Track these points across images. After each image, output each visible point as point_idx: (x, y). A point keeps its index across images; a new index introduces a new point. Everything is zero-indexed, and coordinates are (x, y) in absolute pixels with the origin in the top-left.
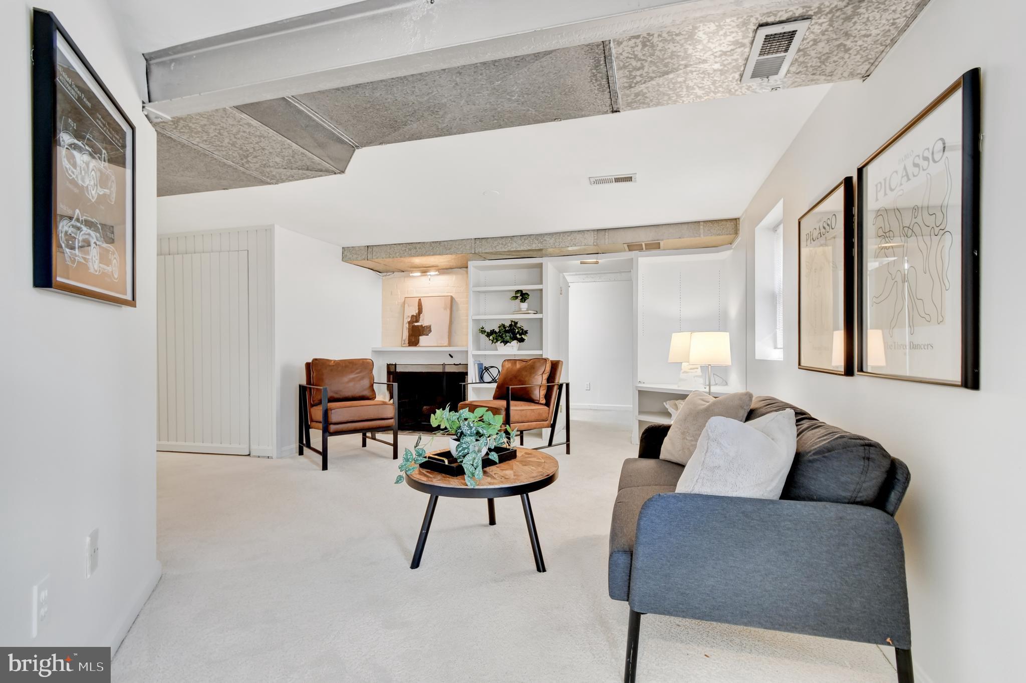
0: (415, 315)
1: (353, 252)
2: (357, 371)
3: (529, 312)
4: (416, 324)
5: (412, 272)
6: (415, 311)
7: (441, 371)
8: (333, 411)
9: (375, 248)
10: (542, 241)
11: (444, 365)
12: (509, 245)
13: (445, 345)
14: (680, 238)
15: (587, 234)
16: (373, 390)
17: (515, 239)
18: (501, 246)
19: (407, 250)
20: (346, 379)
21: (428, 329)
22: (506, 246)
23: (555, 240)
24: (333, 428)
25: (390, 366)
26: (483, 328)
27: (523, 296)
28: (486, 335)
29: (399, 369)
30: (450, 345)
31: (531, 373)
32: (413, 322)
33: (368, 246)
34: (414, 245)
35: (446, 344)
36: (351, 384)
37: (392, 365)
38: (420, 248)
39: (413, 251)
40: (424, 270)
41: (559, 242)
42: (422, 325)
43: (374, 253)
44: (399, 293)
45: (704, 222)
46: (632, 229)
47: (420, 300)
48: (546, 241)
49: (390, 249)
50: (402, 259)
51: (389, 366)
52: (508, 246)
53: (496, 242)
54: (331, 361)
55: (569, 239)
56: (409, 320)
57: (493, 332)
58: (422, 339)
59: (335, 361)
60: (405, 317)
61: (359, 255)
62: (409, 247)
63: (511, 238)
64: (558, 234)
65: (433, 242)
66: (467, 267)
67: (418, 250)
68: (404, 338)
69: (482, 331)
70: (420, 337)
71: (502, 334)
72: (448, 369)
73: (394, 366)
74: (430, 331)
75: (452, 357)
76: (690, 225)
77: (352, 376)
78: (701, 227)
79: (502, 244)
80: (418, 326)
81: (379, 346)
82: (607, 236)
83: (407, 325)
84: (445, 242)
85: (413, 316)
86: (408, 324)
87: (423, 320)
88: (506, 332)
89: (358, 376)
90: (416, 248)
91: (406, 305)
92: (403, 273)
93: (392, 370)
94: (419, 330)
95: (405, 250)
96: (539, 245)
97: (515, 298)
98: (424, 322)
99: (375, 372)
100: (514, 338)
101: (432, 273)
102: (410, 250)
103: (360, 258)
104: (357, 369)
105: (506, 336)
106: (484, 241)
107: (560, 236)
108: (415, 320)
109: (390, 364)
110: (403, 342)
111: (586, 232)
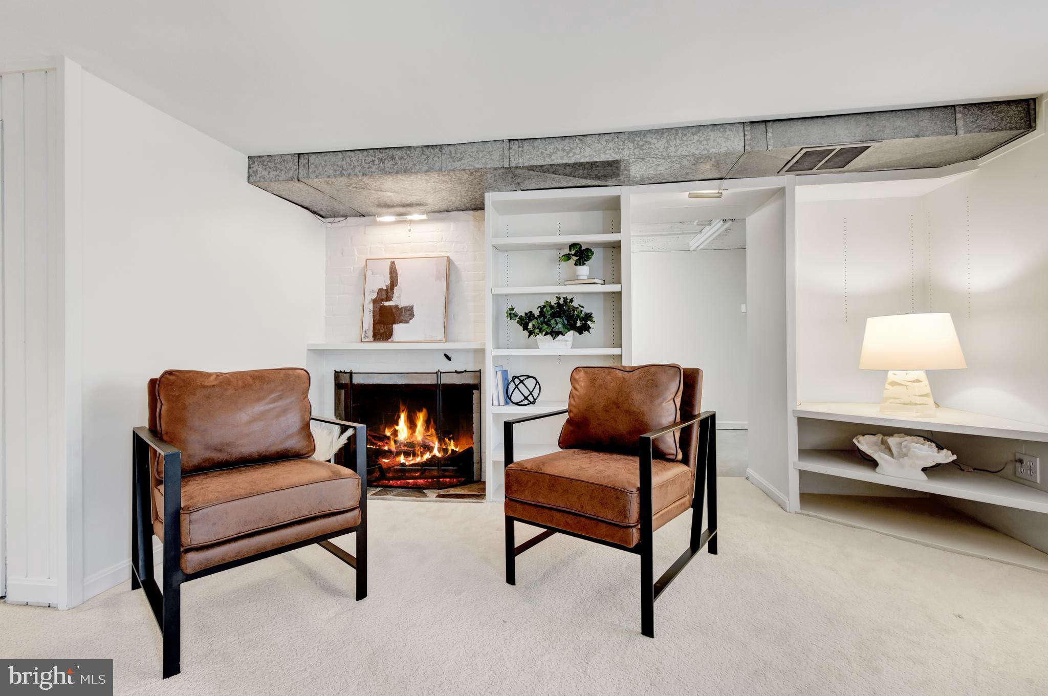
0: (385, 288)
1: (272, 165)
2: (273, 396)
3: (596, 281)
4: (387, 304)
5: (380, 215)
6: (384, 282)
7: (434, 382)
8: (194, 516)
9: (313, 157)
10: (641, 143)
11: (439, 374)
12: (578, 151)
13: (438, 339)
14: (917, 136)
15: (730, 130)
16: (309, 437)
17: (589, 140)
18: (560, 153)
19: (377, 162)
20: (243, 416)
21: (408, 313)
22: (571, 155)
23: (668, 142)
24: (192, 560)
25: (340, 374)
26: (512, 309)
27: (581, 254)
28: (518, 322)
29: (357, 380)
30: (446, 339)
31: (652, 398)
32: (382, 300)
33: (299, 154)
34: (391, 152)
35: (440, 337)
36: (258, 426)
37: (345, 372)
38: (401, 158)
39: (389, 164)
40: (404, 208)
41: (676, 146)
42: (397, 306)
43: (312, 168)
44: (356, 253)
45: (965, 106)
46: (820, 120)
47: (393, 263)
48: (650, 143)
49: (343, 160)
50: (366, 179)
51: (337, 374)
52: (575, 154)
53: (552, 147)
54: (210, 375)
55: (695, 141)
56: (374, 296)
57: (530, 316)
58: (398, 328)
59: (218, 375)
60: (367, 292)
61: (282, 170)
62: (381, 156)
63: (581, 140)
64: (674, 131)
65: (428, 147)
66: (482, 209)
67: (399, 162)
68: (366, 327)
69: (512, 315)
70: (394, 326)
71: (549, 321)
72: (446, 380)
73: (347, 376)
74: (412, 315)
75: (449, 358)
76: (936, 112)
77: (260, 407)
78: (959, 116)
79: (563, 150)
80: (390, 306)
81: (319, 340)
82: (770, 134)
83: (371, 306)
84: (450, 148)
85: (380, 290)
86: (372, 304)
87: (399, 297)
88: (554, 315)
89: (274, 408)
90: (393, 158)
91: (369, 273)
92: (363, 218)
93: (345, 380)
94: (392, 314)
95: (373, 161)
96: (635, 151)
97: (566, 258)
98: (400, 299)
99: (312, 396)
100: (572, 326)
101: (416, 217)
102: (382, 161)
103: (283, 176)
104: (272, 392)
105: (557, 324)
106: (526, 144)
107: (677, 134)
108: (385, 296)
109: (341, 372)
110: (364, 333)
111: (729, 127)
